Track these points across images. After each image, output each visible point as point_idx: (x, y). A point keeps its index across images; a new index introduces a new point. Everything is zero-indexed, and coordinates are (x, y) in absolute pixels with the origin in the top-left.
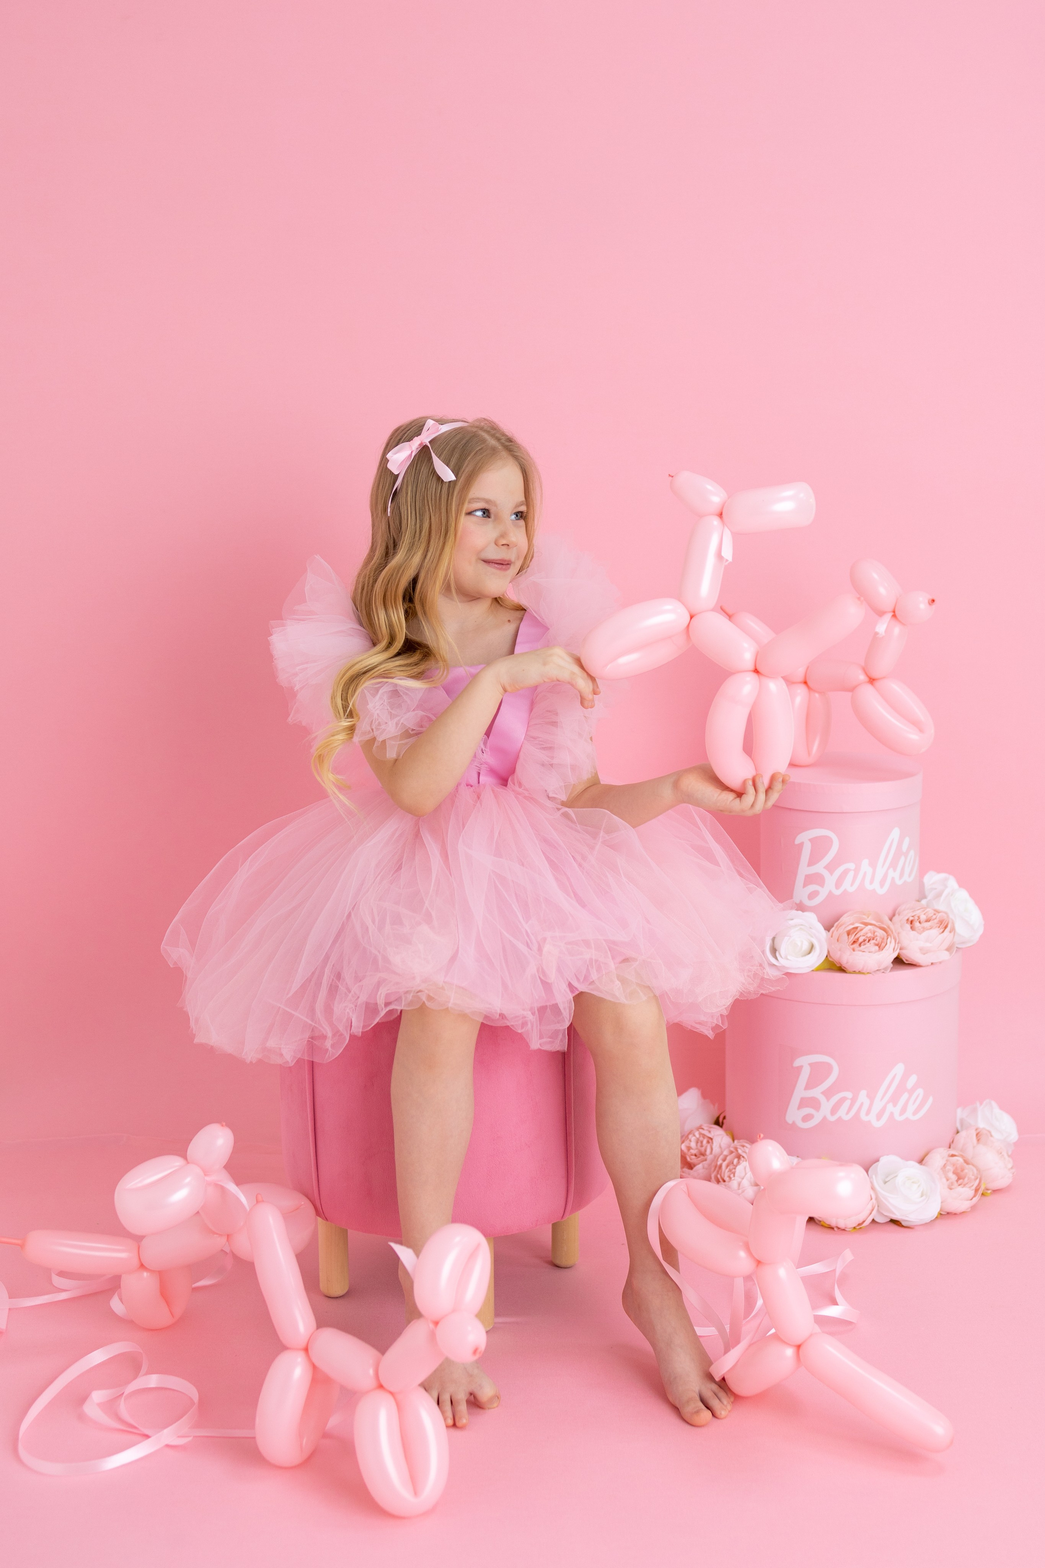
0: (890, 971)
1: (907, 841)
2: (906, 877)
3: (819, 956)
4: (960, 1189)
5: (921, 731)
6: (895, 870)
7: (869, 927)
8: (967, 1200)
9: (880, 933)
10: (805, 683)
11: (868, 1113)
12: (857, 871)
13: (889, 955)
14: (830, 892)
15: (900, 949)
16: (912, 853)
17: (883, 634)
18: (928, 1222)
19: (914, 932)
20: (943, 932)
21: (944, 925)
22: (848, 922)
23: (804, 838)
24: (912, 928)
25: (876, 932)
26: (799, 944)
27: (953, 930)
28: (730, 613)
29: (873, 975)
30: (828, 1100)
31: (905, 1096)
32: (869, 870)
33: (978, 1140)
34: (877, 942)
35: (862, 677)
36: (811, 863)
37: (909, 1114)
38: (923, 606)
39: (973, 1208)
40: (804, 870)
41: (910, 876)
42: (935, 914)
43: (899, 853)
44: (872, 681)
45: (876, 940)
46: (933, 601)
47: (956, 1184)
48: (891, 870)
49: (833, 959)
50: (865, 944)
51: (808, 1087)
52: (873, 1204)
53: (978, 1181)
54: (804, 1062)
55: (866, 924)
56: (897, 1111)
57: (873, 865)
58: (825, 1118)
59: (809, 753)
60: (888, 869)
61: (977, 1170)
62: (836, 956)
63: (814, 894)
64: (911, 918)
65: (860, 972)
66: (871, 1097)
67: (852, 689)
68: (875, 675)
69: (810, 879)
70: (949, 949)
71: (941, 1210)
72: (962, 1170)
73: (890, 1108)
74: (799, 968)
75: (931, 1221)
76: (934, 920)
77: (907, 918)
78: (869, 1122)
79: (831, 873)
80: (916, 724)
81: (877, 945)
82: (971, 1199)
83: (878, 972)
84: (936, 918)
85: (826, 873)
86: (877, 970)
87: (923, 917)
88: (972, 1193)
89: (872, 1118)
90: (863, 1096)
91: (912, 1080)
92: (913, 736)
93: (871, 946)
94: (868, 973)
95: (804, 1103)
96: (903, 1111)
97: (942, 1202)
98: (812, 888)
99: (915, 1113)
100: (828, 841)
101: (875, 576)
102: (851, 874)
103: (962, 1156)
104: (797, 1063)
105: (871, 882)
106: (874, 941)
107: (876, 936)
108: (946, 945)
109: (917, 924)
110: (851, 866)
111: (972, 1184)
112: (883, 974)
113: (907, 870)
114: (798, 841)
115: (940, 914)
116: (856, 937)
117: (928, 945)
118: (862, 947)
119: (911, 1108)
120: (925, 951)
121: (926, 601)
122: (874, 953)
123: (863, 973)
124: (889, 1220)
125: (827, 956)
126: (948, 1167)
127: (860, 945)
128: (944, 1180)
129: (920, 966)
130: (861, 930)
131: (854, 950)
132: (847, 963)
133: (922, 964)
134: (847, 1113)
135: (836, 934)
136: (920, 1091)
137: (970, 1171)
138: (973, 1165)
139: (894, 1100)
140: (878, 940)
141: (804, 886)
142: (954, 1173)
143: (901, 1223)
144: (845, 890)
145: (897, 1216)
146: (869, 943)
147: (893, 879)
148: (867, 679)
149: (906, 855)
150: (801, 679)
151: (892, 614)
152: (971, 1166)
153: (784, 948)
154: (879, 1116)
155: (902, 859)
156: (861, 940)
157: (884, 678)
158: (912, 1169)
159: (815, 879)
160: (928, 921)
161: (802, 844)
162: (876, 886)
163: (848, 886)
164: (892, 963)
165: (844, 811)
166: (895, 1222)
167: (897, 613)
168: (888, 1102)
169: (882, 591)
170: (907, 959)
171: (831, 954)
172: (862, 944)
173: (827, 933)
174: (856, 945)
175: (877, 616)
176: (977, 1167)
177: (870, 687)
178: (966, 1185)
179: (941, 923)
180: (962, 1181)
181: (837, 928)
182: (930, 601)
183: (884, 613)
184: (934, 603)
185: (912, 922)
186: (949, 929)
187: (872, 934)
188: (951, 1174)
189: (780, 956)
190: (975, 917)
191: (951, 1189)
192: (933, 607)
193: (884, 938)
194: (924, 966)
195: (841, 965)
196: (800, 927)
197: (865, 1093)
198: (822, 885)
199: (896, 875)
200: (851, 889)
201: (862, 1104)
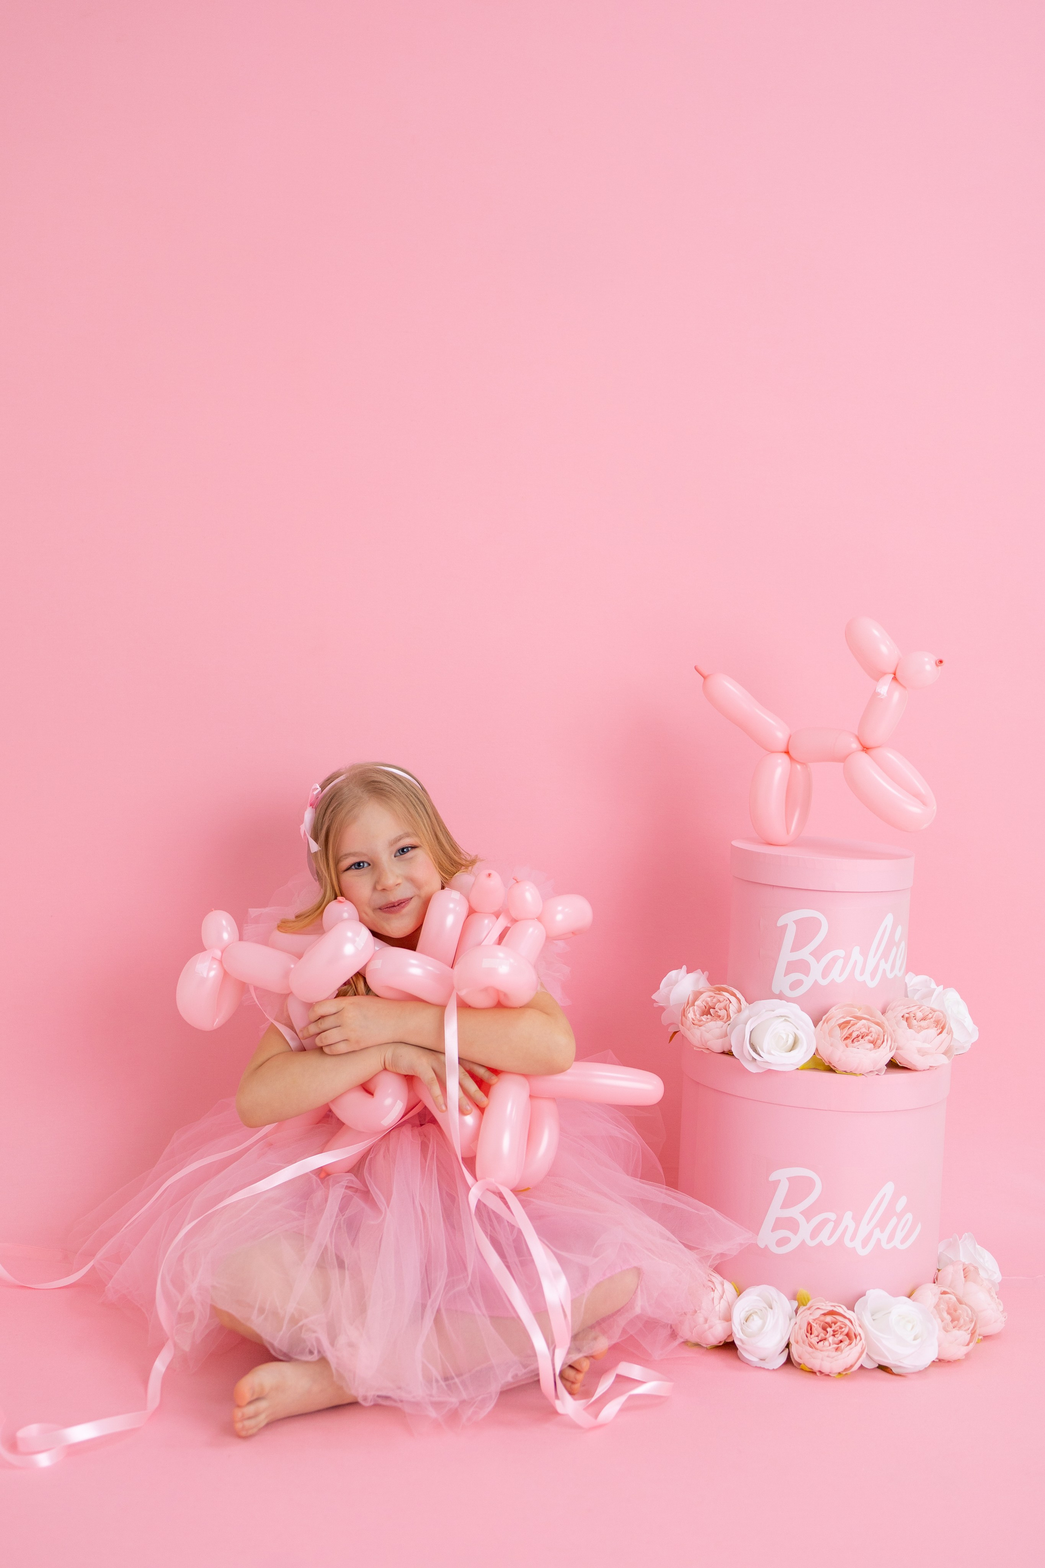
0: (885, 1074)
1: (899, 929)
2: (896, 971)
3: (806, 1052)
4: (956, 1332)
5: (924, 804)
6: (886, 962)
7: (863, 1021)
8: (964, 1346)
9: (875, 1028)
10: (787, 752)
11: (852, 1239)
12: (847, 959)
13: (884, 1055)
14: (816, 982)
15: (896, 1049)
16: (903, 945)
17: (885, 694)
18: (921, 1369)
19: (909, 1031)
20: (941, 1033)
21: (941, 1026)
22: (837, 1015)
23: (789, 920)
24: (910, 1026)
25: (869, 1027)
26: (784, 1037)
27: (950, 1032)
28: (706, 673)
29: (866, 1077)
30: (808, 1221)
31: (894, 1220)
32: (860, 960)
33: (965, 1277)
34: (872, 1039)
35: (855, 745)
36: (793, 948)
37: (896, 1242)
38: (929, 666)
39: (968, 1355)
40: (786, 955)
41: (900, 969)
42: (930, 1013)
43: (891, 943)
44: (866, 749)
45: (872, 1036)
46: (941, 662)
47: (951, 1325)
48: (883, 960)
49: (821, 1057)
50: (857, 1041)
51: (785, 1206)
52: (863, 1345)
53: (973, 1324)
54: (782, 1176)
55: (860, 1018)
56: (884, 1237)
57: (865, 953)
58: (803, 1242)
59: (788, 832)
60: (878, 960)
61: (970, 1310)
62: (824, 1053)
63: (795, 985)
64: (907, 1015)
65: (851, 1073)
66: (857, 1220)
67: (843, 759)
68: (870, 743)
69: (792, 967)
70: (945, 1053)
71: (935, 1356)
72: (955, 1311)
73: (877, 1233)
74: (784, 1065)
75: (925, 1368)
77: (900, 1014)
78: (854, 1248)
79: (817, 960)
80: (917, 795)
81: (872, 1042)
82: (968, 1345)
83: (871, 1074)
84: (931, 1018)
85: (811, 960)
86: (870, 1072)
87: (918, 1015)
88: (967, 1337)
89: (857, 1244)
90: (848, 1217)
91: (902, 1202)
92: (915, 809)
93: (864, 1044)
94: (859, 1074)
95: (779, 1224)
96: (891, 1238)
97: (936, 1347)
98: (795, 976)
99: (903, 1242)
100: (814, 923)
101: (876, 633)
103: (955, 1295)
104: (773, 1177)
105: (862, 972)
106: (868, 1038)
107: (871, 1032)
108: (943, 1049)
109: (914, 1022)
110: (841, 953)
111: (967, 1328)
112: (877, 1076)
113: (897, 963)
114: (780, 923)
115: (937, 1013)
116: (851, 1031)
117: (926, 1045)
118: (856, 1044)
119: (899, 1235)
120: (922, 1052)
121: (933, 662)
122: (871, 1050)
123: (853, 1074)
124: (877, 1365)
125: (814, 1054)
126: (940, 1306)
127: (852, 1041)
128: (939, 1320)
129: (916, 1071)
130: (854, 1024)
131: (845, 1046)
132: (836, 1059)
133: (919, 1068)
134: (830, 1238)
135: (825, 1027)
136: (909, 1216)
137: (964, 1313)
138: (966, 1305)
139: (882, 1224)
141: (785, 974)
142: (949, 1313)
143: (891, 1370)
144: (833, 980)
145: (885, 1362)
146: (863, 1040)
147: (884, 970)
148: (860, 748)
149: (897, 945)
150: (783, 747)
151: (893, 676)
152: (964, 1306)
153: (765, 1042)
154: (865, 1244)
155: (894, 949)
156: (854, 1035)
157: (879, 747)
158: (903, 1305)
159: (802, 967)
160: (924, 1019)
161: (784, 926)
162: (866, 977)
163: (835, 975)
164: (886, 1065)
165: (837, 891)
166: (883, 1368)
167: (897, 674)
168: (875, 1227)
169: (884, 649)
170: (901, 1061)
171: (818, 1051)
172: (854, 1041)
173: (815, 1026)
174: (849, 1041)
175: (877, 675)
176: (970, 1307)
177: (863, 755)
178: (960, 1328)
179: (937, 1023)
180: (956, 1322)
181: (827, 1021)
182: (937, 663)
183: (885, 674)
184: (943, 664)
185: (907, 1019)
186: (945, 1031)
187: (866, 1029)
188: (945, 1315)
189: (763, 1051)
190: (968, 1021)
191: (947, 1331)
192: (940, 668)
193: (879, 1035)
194: (920, 1071)
195: (830, 1063)
196: (784, 1018)
197: (849, 1215)
198: (807, 974)
199: (888, 967)
200: (839, 980)
201: (847, 1227)
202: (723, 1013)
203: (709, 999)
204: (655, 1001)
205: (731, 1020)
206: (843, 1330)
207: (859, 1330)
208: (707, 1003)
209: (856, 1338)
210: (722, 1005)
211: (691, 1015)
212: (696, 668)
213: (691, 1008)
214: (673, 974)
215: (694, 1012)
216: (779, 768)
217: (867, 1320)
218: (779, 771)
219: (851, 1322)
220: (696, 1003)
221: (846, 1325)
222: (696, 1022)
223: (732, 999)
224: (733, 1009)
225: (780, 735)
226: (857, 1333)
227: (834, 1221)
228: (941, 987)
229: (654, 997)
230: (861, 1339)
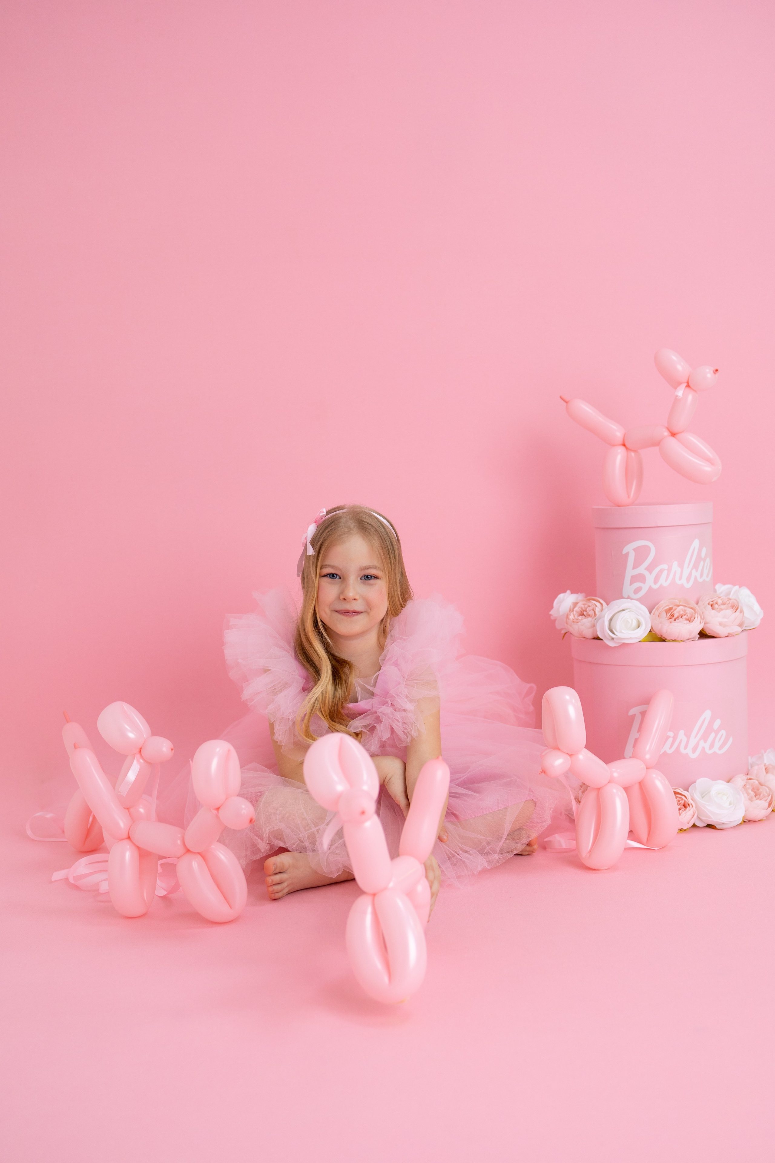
0: (698, 640)
2: (704, 577)
3: (645, 630)
4: (758, 801)
5: (713, 464)
6: (697, 571)
7: (681, 607)
8: (763, 811)
9: (689, 611)
10: (624, 445)
11: (686, 747)
12: (669, 570)
13: (696, 627)
14: (650, 588)
15: (705, 624)
16: (708, 560)
17: (683, 397)
18: (735, 825)
19: (714, 611)
20: (735, 612)
21: (735, 608)
22: (664, 604)
23: (629, 549)
24: (713, 609)
25: (686, 610)
26: (630, 621)
27: (742, 612)
28: (567, 399)
29: (686, 642)
31: (713, 735)
32: (679, 570)
33: (766, 770)
34: (687, 618)
35: (666, 433)
36: (635, 567)
37: (716, 749)
38: (709, 375)
39: (768, 817)
40: (630, 572)
41: (707, 576)
42: (728, 601)
43: (699, 559)
44: (673, 435)
45: (687, 616)
46: (717, 370)
47: (756, 798)
48: (694, 571)
49: (655, 632)
50: (678, 619)
52: (694, 810)
53: (770, 796)
55: (679, 606)
56: (707, 746)
57: (681, 565)
59: (629, 497)
60: (692, 569)
61: (769, 790)
62: (657, 630)
63: (637, 590)
64: (711, 603)
65: (676, 640)
66: (688, 736)
67: (660, 443)
68: (675, 430)
69: (634, 579)
70: (740, 625)
71: (744, 817)
72: (758, 790)
74: (631, 638)
75: (738, 824)
76: (728, 604)
77: (708, 602)
78: (687, 754)
79: (651, 573)
80: (708, 460)
81: (687, 620)
82: (767, 809)
83: (689, 640)
84: (729, 603)
85: (646, 573)
87: (720, 601)
88: (767, 804)
89: (689, 751)
90: (681, 734)
91: (717, 723)
92: (707, 468)
93: (682, 620)
94: (681, 641)
96: (712, 746)
97: (745, 811)
98: (637, 585)
99: (720, 748)
100: (647, 549)
101: (674, 358)
102: (665, 573)
103: (757, 780)
105: (680, 578)
106: (685, 617)
107: (687, 613)
108: (738, 622)
109: (716, 606)
110: (665, 566)
111: (766, 799)
112: (693, 642)
113: (705, 572)
114: (624, 552)
115: (733, 600)
116: (674, 613)
117: (725, 620)
118: (677, 621)
119: (717, 744)
120: (722, 626)
121: (712, 372)
122: (686, 624)
123: (678, 641)
124: (706, 825)
125: (651, 631)
126: (747, 786)
127: (675, 620)
128: (746, 795)
129: (719, 637)
130: (676, 609)
131: (671, 623)
132: (666, 633)
133: (722, 636)
135: (657, 613)
136: (723, 732)
137: (764, 790)
138: (765, 786)
139: (705, 738)
140: (688, 616)
141: (631, 584)
142: (752, 791)
143: (715, 827)
144: (661, 585)
145: (712, 822)
146: (682, 618)
147: (696, 577)
148: (669, 434)
149: (704, 560)
150: (620, 441)
151: (686, 384)
152: (764, 787)
153: (618, 626)
154: (694, 750)
155: (702, 563)
156: (675, 616)
157: (682, 432)
158: (721, 786)
159: (641, 578)
160: (724, 604)
161: (628, 553)
162: (684, 581)
163: (663, 582)
164: (699, 635)
165: (659, 526)
166: (710, 826)
167: (690, 383)
168: (700, 739)
169: (679, 367)
170: (709, 632)
171: (654, 628)
173: (650, 613)
174: (672, 620)
175: (676, 384)
176: (768, 787)
177: (672, 439)
178: (761, 800)
179: (733, 607)
180: (758, 796)
181: (657, 609)
182: (715, 371)
183: (679, 384)
184: (718, 372)
185: (712, 606)
186: (738, 611)
187: (683, 611)
188: (750, 791)
189: (617, 631)
190: (757, 607)
191: (752, 801)
192: (717, 374)
193: (692, 615)
194: (723, 637)
195: (661, 636)
196: (628, 610)
197: (681, 733)
198: (644, 582)
199: (698, 574)
200: (665, 584)
201: (681, 741)
202: (591, 613)
203: (583, 606)
204: (551, 615)
205: (597, 616)
206: (680, 802)
207: (690, 801)
208: (582, 609)
209: (689, 806)
210: (591, 608)
211: (571, 617)
212: (561, 398)
213: (572, 613)
214: (561, 596)
215: (574, 615)
216: (619, 456)
217: (697, 797)
218: (619, 458)
219: (685, 797)
220: (575, 609)
221: (682, 799)
222: (575, 620)
223: (598, 604)
224: (597, 610)
225: (617, 432)
226: (689, 803)
227: (672, 737)
228: (737, 587)
229: (550, 613)
230: (693, 807)
